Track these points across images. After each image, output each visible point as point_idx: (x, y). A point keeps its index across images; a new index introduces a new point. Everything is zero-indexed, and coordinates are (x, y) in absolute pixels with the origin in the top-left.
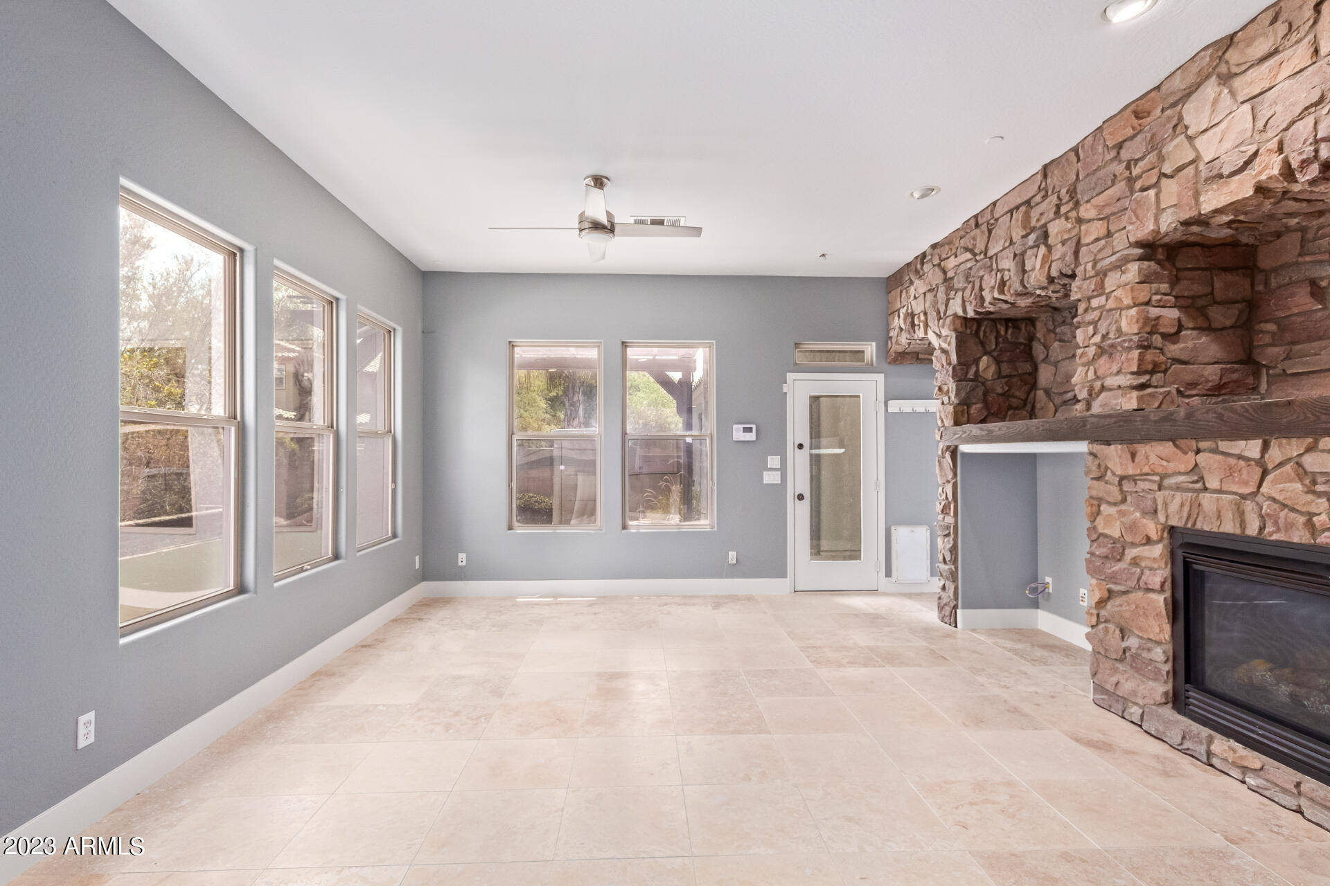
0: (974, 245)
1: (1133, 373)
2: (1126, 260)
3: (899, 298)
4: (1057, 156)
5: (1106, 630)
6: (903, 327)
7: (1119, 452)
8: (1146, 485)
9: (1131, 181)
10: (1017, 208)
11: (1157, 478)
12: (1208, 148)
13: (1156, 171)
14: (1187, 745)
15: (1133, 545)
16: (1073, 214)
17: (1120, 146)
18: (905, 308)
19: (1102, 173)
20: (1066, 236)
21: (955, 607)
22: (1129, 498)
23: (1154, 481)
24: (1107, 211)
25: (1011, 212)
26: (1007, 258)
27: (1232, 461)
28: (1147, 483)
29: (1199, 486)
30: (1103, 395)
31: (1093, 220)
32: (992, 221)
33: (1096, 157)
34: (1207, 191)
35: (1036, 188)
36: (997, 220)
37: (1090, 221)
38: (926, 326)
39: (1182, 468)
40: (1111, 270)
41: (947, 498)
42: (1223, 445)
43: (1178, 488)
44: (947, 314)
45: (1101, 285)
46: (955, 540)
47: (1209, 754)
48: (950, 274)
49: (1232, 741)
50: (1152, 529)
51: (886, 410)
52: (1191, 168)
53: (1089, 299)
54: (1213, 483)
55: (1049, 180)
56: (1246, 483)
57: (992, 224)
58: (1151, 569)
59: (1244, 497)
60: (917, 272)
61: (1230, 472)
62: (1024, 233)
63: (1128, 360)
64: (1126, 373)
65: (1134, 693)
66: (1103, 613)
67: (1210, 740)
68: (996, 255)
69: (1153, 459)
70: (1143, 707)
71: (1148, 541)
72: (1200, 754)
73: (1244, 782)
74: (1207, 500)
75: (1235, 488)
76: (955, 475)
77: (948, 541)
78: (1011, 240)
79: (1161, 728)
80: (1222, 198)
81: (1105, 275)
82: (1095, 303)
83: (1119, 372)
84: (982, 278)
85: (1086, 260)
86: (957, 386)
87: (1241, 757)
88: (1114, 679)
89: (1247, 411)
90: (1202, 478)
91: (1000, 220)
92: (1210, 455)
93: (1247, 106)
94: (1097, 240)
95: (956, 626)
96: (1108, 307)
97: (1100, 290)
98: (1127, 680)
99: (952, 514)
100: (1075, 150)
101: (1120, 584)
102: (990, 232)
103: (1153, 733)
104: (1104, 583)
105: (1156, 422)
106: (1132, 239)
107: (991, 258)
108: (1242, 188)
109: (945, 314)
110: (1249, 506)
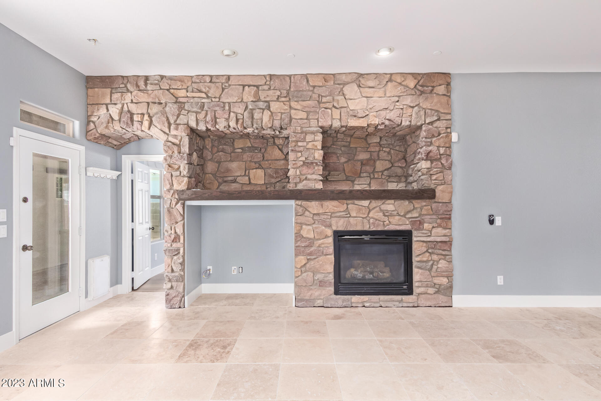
0: (208, 91)
1: (320, 175)
2: (317, 132)
3: (109, 96)
4: (277, 74)
5: (307, 275)
6: (116, 117)
7: (317, 204)
8: (326, 217)
9: (319, 102)
10: (249, 86)
11: (330, 214)
12: (352, 105)
13: (332, 104)
14: (345, 304)
15: (319, 239)
16: (288, 103)
17: (314, 87)
18: (119, 106)
19: (305, 93)
20: (283, 111)
21: (184, 296)
22: (317, 222)
23: (328, 215)
24: (307, 109)
25: (244, 86)
26: (240, 107)
27: (361, 207)
28: (325, 216)
29: (349, 215)
30: (305, 182)
31: (300, 110)
32: (227, 85)
33: (301, 85)
34: (351, 119)
35: (264, 83)
36: (230, 85)
37: (296, 109)
38: (151, 123)
39: (342, 210)
40: (309, 133)
41: (176, 232)
42: (356, 202)
43: (340, 217)
44: (178, 122)
45: (305, 138)
46: (183, 257)
47: (352, 303)
48: (181, 100)
49: (356, 296)
50: (330, 232)
51: (86, 175)
52: (346, 109)
53: (297, 141)
54: (354, 214)
55: (272, 83)
56: (364, 214)
57: (225, 86)
58: (327, 247)
59: (363, 218)
60: (137, 86)
61: (359, 211)
62: (254, 100)
63: (319, 169)
64: (316, 174)
65: (320, 295)
66: (303, 269)
67: (351, 298)
68: (229, 103)
69: (330, 207)
70: (323, 299)
71: (327, 237)
72: (349, 305)
73: (364, 306)
74: (351, 220)
75: (361, 216)
76: (184, 219)
77: (178, 258)
78: (242, 99)
79: (333, 303)
80: (356, 123)
81: (306, 134)
82: (300, 144)
83: (313, 173)
84: (215, 111)
85: (295, 125)
86: (188, 166)
87: (363, 299)
88: (310, 293)
89: (371, 192)
90: (349, 213)
91: (232, 86)
92: (353, 205)
93: (365, 99)
94: (301, 119)
95: (184, 307)
96: (307, 147)
97: (304, 140)
98: (316, 292)
99: (182, 241)
100: (290, 76)
101: (313, 255)
102: (223, 89)
103: (329, 306)
104: (306, 257)
105: (337, 193)
106: (320, 124)
107: (224, 103)
108: (363, 123)
109: (175, 121)
110: (365, 221)
